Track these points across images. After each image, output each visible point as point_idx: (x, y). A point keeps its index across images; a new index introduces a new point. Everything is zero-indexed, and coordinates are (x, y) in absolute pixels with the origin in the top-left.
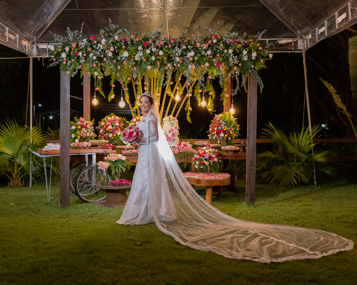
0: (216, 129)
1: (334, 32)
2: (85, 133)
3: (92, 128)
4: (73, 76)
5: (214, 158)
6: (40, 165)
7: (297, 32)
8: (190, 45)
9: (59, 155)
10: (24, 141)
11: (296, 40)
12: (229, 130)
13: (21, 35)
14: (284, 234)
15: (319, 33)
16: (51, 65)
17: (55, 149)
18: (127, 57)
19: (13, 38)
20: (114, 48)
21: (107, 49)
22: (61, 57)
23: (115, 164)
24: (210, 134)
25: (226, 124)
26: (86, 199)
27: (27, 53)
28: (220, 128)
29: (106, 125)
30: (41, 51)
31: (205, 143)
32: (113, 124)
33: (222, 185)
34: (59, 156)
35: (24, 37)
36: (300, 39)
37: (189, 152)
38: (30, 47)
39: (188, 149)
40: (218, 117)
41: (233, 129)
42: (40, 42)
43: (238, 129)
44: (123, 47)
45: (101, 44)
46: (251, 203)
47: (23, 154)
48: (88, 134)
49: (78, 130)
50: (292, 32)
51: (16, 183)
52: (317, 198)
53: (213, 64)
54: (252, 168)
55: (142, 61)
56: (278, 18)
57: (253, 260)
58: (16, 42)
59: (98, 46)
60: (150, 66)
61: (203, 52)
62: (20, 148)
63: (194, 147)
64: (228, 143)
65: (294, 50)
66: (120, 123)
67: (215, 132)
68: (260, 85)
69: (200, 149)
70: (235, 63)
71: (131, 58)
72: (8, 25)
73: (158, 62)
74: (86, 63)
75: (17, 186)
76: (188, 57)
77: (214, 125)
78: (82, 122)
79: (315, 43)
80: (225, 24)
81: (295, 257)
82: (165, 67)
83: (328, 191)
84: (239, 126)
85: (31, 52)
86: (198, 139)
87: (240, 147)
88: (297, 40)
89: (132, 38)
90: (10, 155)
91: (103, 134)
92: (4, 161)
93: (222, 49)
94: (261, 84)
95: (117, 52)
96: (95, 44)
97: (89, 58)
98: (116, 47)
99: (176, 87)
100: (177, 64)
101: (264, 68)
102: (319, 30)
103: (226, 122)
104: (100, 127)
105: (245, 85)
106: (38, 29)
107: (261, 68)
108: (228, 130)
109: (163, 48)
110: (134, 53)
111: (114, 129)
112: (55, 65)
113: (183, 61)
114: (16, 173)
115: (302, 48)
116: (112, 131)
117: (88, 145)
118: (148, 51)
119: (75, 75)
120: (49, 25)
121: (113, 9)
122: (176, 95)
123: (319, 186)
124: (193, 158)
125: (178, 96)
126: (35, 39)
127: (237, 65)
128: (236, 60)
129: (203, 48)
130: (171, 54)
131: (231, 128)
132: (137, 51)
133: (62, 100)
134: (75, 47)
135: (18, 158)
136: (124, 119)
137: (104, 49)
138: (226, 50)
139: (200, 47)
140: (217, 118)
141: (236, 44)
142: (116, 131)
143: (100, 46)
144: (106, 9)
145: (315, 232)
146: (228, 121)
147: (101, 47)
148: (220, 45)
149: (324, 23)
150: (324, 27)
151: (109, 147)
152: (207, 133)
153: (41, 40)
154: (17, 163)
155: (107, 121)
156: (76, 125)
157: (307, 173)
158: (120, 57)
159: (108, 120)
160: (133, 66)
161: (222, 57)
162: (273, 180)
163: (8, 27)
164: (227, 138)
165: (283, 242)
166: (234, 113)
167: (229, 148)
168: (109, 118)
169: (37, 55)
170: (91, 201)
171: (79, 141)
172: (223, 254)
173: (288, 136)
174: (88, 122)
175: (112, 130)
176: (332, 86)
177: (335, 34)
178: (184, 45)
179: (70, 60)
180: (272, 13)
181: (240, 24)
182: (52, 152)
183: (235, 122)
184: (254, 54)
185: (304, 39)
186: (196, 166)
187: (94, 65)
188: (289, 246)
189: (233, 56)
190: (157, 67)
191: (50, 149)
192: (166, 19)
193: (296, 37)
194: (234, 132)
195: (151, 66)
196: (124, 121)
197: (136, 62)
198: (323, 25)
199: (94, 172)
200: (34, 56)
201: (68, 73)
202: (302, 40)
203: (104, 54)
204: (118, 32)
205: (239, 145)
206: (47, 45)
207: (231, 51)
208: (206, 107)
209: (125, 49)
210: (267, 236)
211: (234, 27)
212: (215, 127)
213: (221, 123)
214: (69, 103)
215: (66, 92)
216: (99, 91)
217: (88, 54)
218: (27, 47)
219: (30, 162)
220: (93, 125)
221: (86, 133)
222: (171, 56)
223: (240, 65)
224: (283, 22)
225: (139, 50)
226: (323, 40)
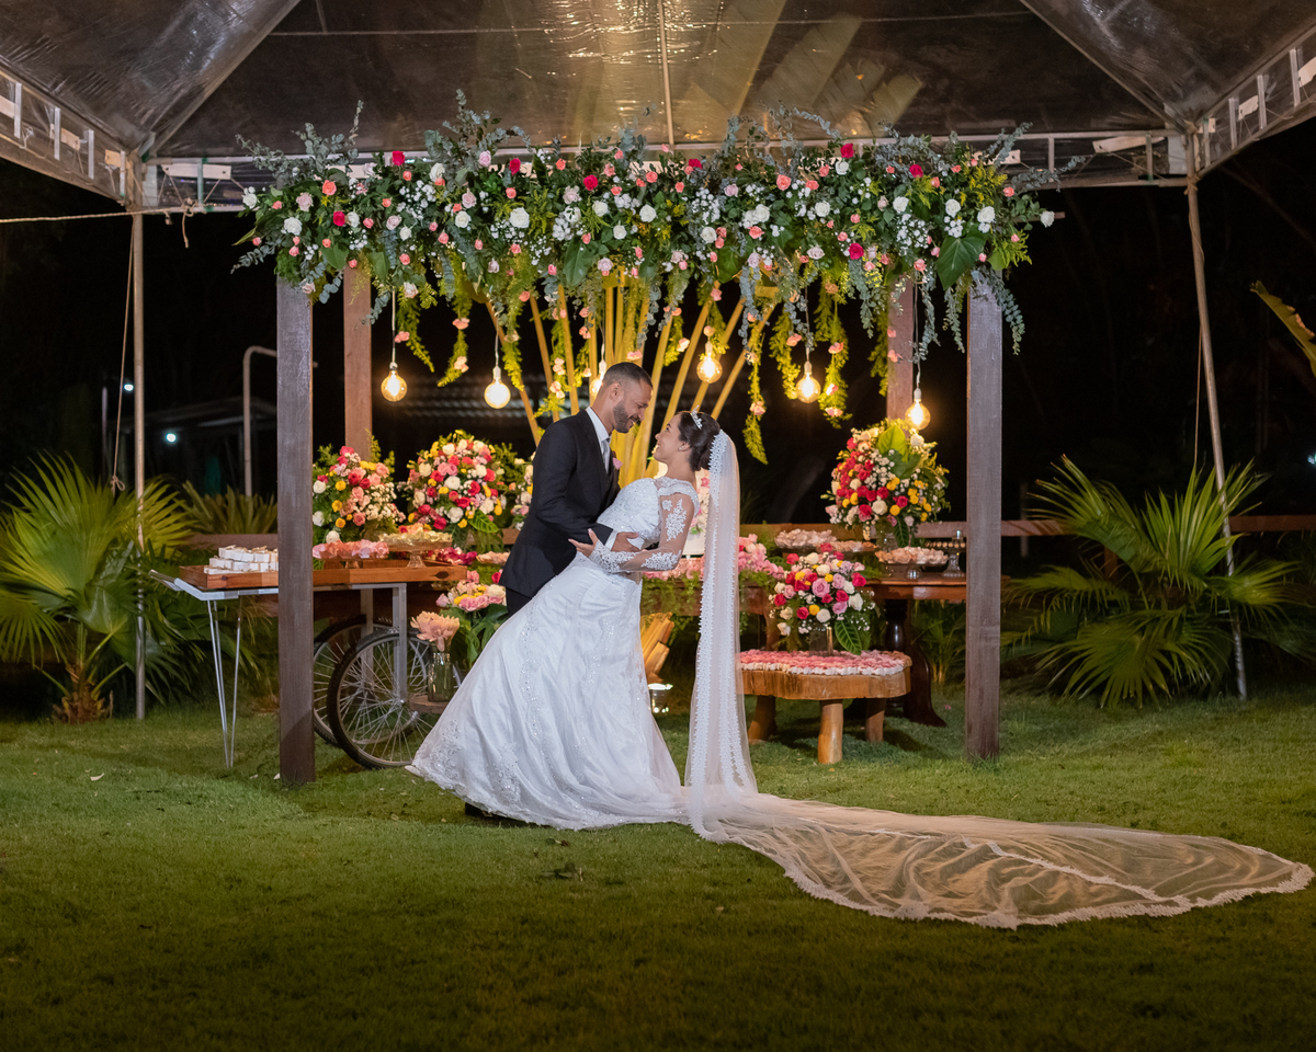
0: (855, 484)
1: (1288, 119)
2: (361, 509)
3: (388, 490)
4: (324, 299)
5: (849, 595)
6: (176, 632)
7: (1163, 107)
8: (752, 180)
9: (276, 591)
10: (114, 542)
11: (1161, 139)
12: (907, 490)
13: (102, 131)
14: (1084, 850)
15: (1241, 117)
16: (246, 261)
17: (254, 568)
18: (522, 230)
19: (74, 146)
20: (477, 195)
21: (448, 200)
22: (283, 232)
23: (477, 621)
24: (834, 503)
25: (892, 464)
26: (371, 757)
27: (122, 197)
28: (870, 480)
29: (437, 475)
30: (176, 188)
31: (817, 538)
32: (463, 471)
33: (879, 696)
34: (276, 595)
35: (112, 138)
36: (1175, 133)
37: (754, 573)
38: (131, 172)
39: (752, 563)
40: (863, 438)
41: (920, 485)
42: (169, 153)
43: (940, 484)
44: (511, 192)
45: (427, 181)
46: (983, 756)
47: (114, 592)
48: (374, 512)
49: (337, 498)
50: (1145, 110)
51: (83, 707)
52: (1236, 739)
53: (838, 249)
54: (987, 629)
55: (577, 239)
56: (1087, 60)
57: (963, 919)
58: (85, 158)
59: (417, 189)
60: (608, 260)
61: (800, 207)
62: (100, 568)
63: (776, 553)
64: (904, 537)
65: (1155, 178)
66: (489, 466)
67: (854, 497)
68: (1013, 323)
69: (797, 563)
70: (917, 245)
71: (537, 233)
72: (59, 98)
73: (636, 245)
74: (373, 249)
75: (88, 715)
76: (747, 225)
77: (848, 468)
78: (351, 465)
79: (1228, 155)
80: (887, 78)
81: (1103, 912)
82: (664, 264)
83: (1285, 715)
84: (946, 474)
85: (135, 191)
86: (790, 524)
87: (946, 552)
88: (1166, 139)
89: (542, 158)
90: (62, 598)
91: (427, 508)
92: (34, 617)
93: (868, 196)
94: (1015, 320)
95: (486, 209)
96: (405, 183)
97: (385, 233)
98: (483, 195)
99: (703, 327)
100: (705, 253)
101: (1023, 264)
102: (1241, 107)
103: (896, 457)
104: (413, 484)
105: (957, 323)
106: (168, 108)
107: (1011, 263)
108: (903, 490)
109: (655, 193)
110: (550, 214)
111: (467, 489)
112: (258, 259)
113: (730, 239)
114: (82, 664)
115: (1184, 169)
116: (460, 497)
117: (376, 553)
118: (601, 208)
119: (331, 294)
120: (208, 92)
121: (461, 29)
122: (702, 357)
123: (1255, 701)
124: (770, 597)
125: (710, 359)
126: (152, 141)
127: (925, 253)
128: (922, 233)
129: (800, 195)
130: (682, 216)
131: (912, 480)
132: (559, 206)
133: (283, 386)
134: (332, 193)
135: (90, 607)
136: (506, 451)
137: (438, 200)
138: (883, 197)
139: (790, 189)
140: (860, 442)
141: (918, 177)
142: (477, 495)
143: (424, 189)
144: (433, 32)
145: (1192, 845)
146: (902, 452)
147: (428, 194)
148: (863, 182)
149: (1255, 82)
150: (1256, 98)
151: (450, 560)
152: (824, 500)
153: (176, 145)
154: (85, 626)
155: (441, 461)
156: (326, 477)
157: (1206, 649)
158: (499, 230)
159: (446, 456)
160: (545, 260)
161: (869, 224)
162: (1076, 677)
163: (60, 104)
164: (900, 517)
165: (1076, 872)
166: (923, 424)
167: (905, 557)
168: (449, 449)
169: (162, 205)
170: (391, 762)
171: (341, 537)
172: (864, 908)
173: (1138, 505)
174: (372, 466)
175: (462, 494)
176: (1297, 316)
177: (1292, 125)
178: (731, 184)
179: (313, 242)
180: (1064, 40)
181: (946, 82)
182: (246, 580)
183: (930, 457)
184: (987, 216)
185: (1192, 135)
186: (782, 626)
187: (405, 258)
188: (1090, 883)
189: (911, 219)
190: (634, 261)
191: (236, 568)
192: (662, 64)
193: (1163, 127)
194: (924, 495)
195: (612, 256)
196: (507, 460)
197: (558, 245)
198: (1251, 91)
199: (400, 652)
200: (146, 208)
201: (308, 286)
202: (1183, 137)
203: (438, 219)
204: (490, 137)
205: (945, 545)
206: (199, 165)
207: (901, 203)
208: (816, 404)
209: (516, 200)
210: (1022, 858)
211: (922, 93)
212: (854, 477)
213: (876, 463)
214: (311, 396)
215: (300, 358)
216: (408, 344)
217: (381, 216)
218: (122, 176)
219: (136, 623)
220: (391, 475)
221: (367, 506)
222: (683, 223)
223: (935, 251)
224: (1107, 72)
225: (567, 202)
226: (1254, 144)
